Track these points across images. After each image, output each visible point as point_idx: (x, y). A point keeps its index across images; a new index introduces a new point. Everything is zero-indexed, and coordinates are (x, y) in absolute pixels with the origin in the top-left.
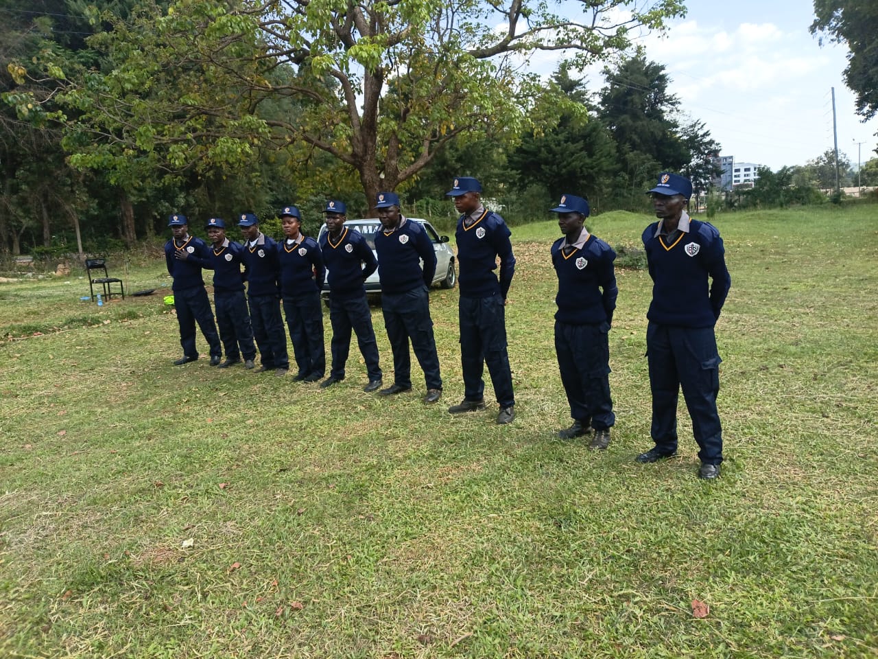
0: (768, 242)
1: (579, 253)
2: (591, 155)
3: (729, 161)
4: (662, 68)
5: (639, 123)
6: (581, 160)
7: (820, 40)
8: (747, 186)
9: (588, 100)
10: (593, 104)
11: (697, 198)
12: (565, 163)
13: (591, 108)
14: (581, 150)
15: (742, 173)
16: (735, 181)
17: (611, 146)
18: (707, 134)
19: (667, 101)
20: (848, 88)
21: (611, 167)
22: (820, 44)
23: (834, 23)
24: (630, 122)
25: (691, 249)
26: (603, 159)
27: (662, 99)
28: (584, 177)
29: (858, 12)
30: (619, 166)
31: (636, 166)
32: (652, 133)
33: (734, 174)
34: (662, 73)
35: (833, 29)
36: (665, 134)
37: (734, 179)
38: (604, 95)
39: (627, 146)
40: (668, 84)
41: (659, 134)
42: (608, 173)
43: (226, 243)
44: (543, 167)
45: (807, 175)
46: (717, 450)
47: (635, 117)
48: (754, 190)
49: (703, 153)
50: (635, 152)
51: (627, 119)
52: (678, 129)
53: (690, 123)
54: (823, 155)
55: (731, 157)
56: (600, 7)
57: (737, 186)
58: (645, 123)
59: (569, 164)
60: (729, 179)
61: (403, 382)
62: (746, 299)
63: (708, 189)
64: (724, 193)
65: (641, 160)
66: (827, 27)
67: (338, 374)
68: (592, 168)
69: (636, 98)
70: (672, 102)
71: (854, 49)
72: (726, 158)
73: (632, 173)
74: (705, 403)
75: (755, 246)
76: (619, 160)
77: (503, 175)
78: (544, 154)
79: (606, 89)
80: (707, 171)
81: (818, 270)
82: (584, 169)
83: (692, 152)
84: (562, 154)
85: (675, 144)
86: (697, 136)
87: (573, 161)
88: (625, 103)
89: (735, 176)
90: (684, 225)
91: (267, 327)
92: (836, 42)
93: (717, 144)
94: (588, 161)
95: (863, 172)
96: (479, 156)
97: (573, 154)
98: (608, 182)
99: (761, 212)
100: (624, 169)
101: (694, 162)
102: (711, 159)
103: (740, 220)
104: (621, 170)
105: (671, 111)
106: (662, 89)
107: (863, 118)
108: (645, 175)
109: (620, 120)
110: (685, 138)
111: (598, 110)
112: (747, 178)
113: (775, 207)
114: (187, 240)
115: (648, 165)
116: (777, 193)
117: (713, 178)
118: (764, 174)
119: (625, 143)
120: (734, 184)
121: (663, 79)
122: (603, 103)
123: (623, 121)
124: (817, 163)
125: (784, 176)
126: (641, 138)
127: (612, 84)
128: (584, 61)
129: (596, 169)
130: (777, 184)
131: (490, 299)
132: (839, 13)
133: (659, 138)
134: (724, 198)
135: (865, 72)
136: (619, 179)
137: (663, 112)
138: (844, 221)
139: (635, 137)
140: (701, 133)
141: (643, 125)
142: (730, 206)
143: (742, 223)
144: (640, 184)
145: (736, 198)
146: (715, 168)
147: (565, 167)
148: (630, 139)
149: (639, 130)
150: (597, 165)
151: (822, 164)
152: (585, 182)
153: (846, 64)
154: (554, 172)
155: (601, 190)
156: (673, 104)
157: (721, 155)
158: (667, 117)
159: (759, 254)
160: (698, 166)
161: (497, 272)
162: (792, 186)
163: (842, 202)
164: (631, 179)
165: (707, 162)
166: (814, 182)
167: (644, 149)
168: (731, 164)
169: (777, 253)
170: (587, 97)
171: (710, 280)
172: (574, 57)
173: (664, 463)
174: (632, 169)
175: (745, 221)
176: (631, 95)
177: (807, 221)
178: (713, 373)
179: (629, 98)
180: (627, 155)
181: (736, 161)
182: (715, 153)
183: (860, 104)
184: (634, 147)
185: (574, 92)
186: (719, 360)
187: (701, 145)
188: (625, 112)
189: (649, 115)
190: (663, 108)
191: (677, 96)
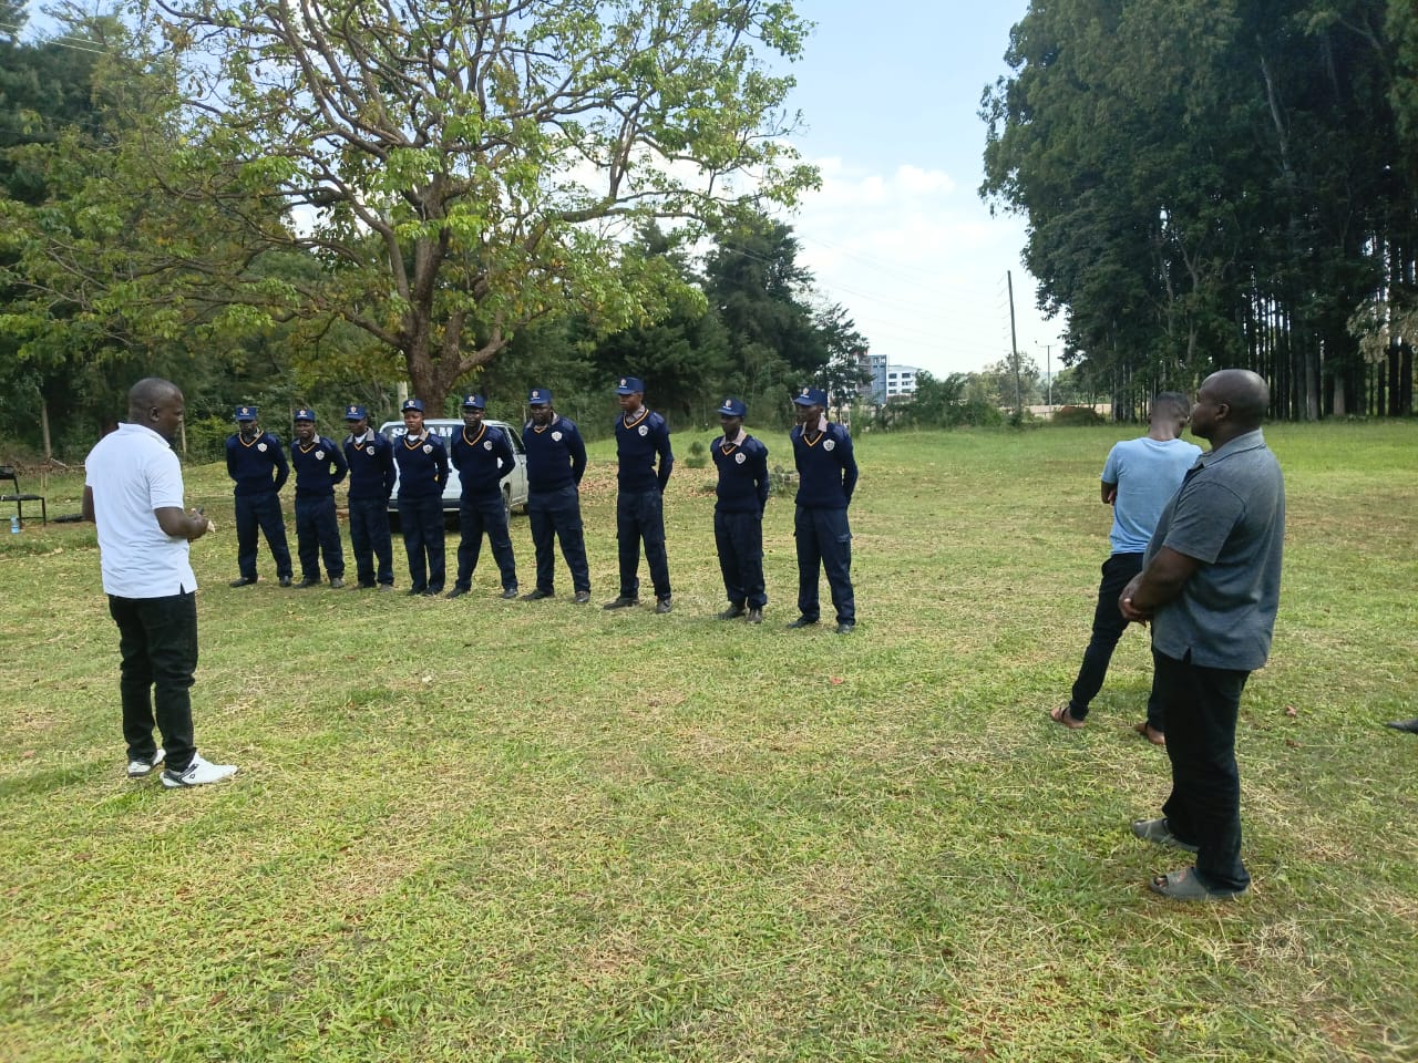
0: (922, 469)
1: (738, 450)
2: (694, 345)
3: (881, 362)
4: (790, 229)
5: (759, 305)
6: (680, 352)
7: (992, 207)
8: (904, 398)
9: (688, 266)
10: (696, 273)
11: (838, 413)
12: (659, 355)
13: (693, 279)
14: (681, 337)
15: (899, 380)
16: (891, 392)
17: (721, 334)
18: (849, 324)
19: (796, 276)
20: (1029, 272)
21: (722, 364)
22: (992, 212)
23: (1008, 187)
24: (746, 301)
25: (829, 445)
26: (712, 352)
27: (789, 273)
28: (685, 377)
29: (1035, 177)
30: (733, 363)
31: (755, 364)
32: (777, 319)
33: (888, 380)
34: (789, 236)
35: (1010, 194)
36: (793, 322)
37: (889, 388)
38: (710, 261)
39: (743, 336)
40: (798, 252)
41: (785, 322)
42: (718, 372)
43: (317, 439)
44: (627, 358)
45: (985, 386)
46: (850, 611)
47: (753, 295)
48: (912, 405)
49: (845, 351)
50: (754, 344)
51: (740, 298)
52: (811, 316)
53: (827, 307)
54: (1005, 360)
55: (884, 357)
56: (718, 171)
57: (892, 399)
58: (767, 304)
59: (664, 356)
60: (881, 388)
61: (545, 587)
62: (888, 523)
63: (852, 401)
64: (873, 408)
65: (764, 357)
66: (999, 191)
67: (464, 584)
68: (696, 364)
69: (754, 269)
70: (804, 277)
71: (1034, 222)
72: (876, 358)
73: (750, 374)
74: (841, 571)
75: (906, 474)
76: (732, 356)
77: (570, 367)
78: (629, 341)
79: (713, 252)
80: (851, 376)
81: (972, 498)
82: (685, 364)
83: (830, 348)
84: (654, 342)
85: (807, 336)
86: (836, 327)
87: (670, 353)
88: (740, 275)
89: (891, 384)
90: (823, 426)
91: (372, 535)
92: (1011, 212)
93: (864, 339)
94: (691, 353)
95: (1057, 384)
96: (534, 338)
97: (669, 343)
98: (717, 385)
99: (917, 433)
100: (740, 367)
101: (833, 362)
102: (856, 357)
103: (892, 442)
104: (734, 369)
105: (802, 290)
106: (789, 259)
107: (1045, 314)
108: (769, 377)
109: (733, 298)
110: (821, 328)
111: (702, 282)
112: (906, 387)
113: (937, 429)
114: (257, 436)
115: (772, 363)
116: (939, 408)
117: (860, 386)
118: (924, 381)
119: (740, 331)
120: (888, 395)
121: (790, 244)
122: (709, 273)
123: (737, 299)
124: (998, 370)
125: (952, 388)
126: (761, 325)
127: (722, 246)
128: (698, 232)
129: (702, 366)
130: (943, 398)
131: (651, 493)
132: (1013, 175)
133: (786, 327)
134: (873, 414)
135: (1045, 255)
136: (733, 381)
137: (791, 290)
138: (1015, 447)
139: (753, 323)
140: (842, 322)
141: (764, 308)
142: (882, 424)
143: (895, 447)
144: (761, 390)
145: (890, 414)
146: (862, 372)
147: (658, 360)
148: (748, 326)
149: (758, 315)
150: (704, 359)
151: (1003, 371)
152: (687, 383)
153: (1025, 241)
154: (643, 366)
155: (708, 395)
156: (804, 280)
157: (870, 353)
158: (796, 298)
159: (909, 482)
160: (839, 368)
161: (656, 468)
162: (963, 401)
163: (1025, 425)
164: (749, 382)
165: (851, 363)
166: (994, 396)
167: (766, 341)
168: (884, 366)
169: (931, 481)
170: (688, 262)
171: (843, 471)
172: (685, 226)
173: (808, 627)
174: (750, 368)
175: (898, 443)
176: (748, 264)
177: (972, 446)
178: (846, 545)
179: (744, 268)
180: (743, 349)
181: (891, 362)
182: (861, 351)
183: (1042, 295)
184: (753, 337)
185: (669, 253)
186: (850, 537)
187: (842, 339)
188: (740, 288)
189: (771, 294)
190: (791, 285)
191: (810, 270)
